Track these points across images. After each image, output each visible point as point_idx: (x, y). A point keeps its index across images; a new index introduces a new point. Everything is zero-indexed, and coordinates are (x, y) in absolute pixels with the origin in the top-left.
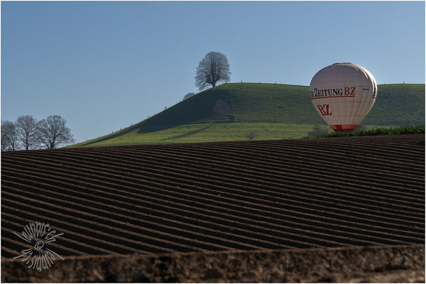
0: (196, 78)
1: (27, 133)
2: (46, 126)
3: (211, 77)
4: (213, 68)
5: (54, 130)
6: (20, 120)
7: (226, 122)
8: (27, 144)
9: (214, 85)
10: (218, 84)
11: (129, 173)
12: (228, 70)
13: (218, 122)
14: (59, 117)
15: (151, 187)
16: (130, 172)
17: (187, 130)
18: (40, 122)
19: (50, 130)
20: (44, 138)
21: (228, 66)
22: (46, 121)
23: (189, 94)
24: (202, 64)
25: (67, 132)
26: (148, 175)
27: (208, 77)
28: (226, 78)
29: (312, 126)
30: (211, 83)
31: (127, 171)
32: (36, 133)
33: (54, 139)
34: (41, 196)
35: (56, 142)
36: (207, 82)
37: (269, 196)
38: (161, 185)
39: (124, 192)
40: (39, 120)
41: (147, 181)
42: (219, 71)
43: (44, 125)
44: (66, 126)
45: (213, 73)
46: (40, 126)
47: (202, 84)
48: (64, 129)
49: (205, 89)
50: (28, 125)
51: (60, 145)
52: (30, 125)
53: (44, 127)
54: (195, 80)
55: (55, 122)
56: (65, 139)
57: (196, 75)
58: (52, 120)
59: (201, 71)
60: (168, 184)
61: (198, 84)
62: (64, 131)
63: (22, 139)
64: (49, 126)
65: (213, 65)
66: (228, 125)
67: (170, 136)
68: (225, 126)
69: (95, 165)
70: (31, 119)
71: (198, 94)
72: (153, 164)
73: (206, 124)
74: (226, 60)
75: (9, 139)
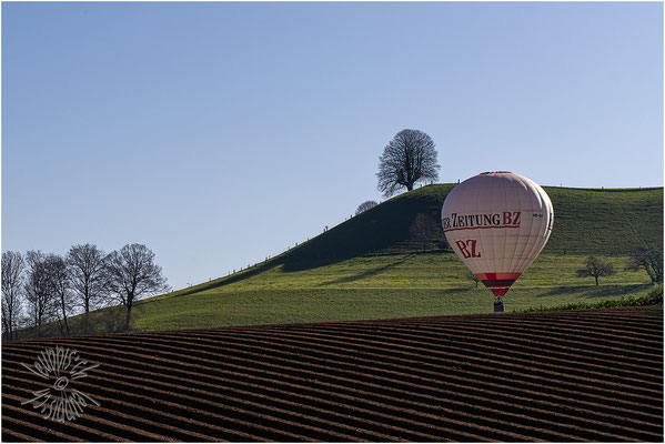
0: (379, 175)
1: (87, 276)
2: (119, 264)
3: (406, 174)
4: (409, 157)
5: (134, 270)
6: (74, 252)
7: (433, 252)
8: (86, 294)
9: (410, 188)
10: (417, 185)
11: (317, 382)
12: (434, 161)
13: (418, 253)
14: (142, 247)
15: (362, 410)
16: (320, 378)
17: (364, 267)
18: (110, 255)
19: (126, 270)
20: (115, 283)
21: (435, 154)
22: (120, 254)
23: (367, 203)
24: (389, 150)
25: (157, 274)
26: (352, 385)
27: (400, 173)
28: (432, 175)
29: (585, 258)
30: (406, 184)
31: (314, 377)
32: (102, 275)
33: (134, 284)
34: (168, 427)
35: (137, 290)
36: (398, 182)
37: (577, 428)
38: (378, 404)
39: (315, 419)
40: (107, 253)
41: (353, 398)
42: (419, 163)
43: (116, 261)
44: (155, 262)
45: (408, 168)
46: (108, 263)
47: (389, 186)
48: (150, 267)
49: (395, 195)
50: (88, 261)
51: (143, 295)
52: (92, 262)
53: (116, 265)
54: (377, 179)
55: (136, 255)
56: (152, 284)
57: (378, 171)
58: (131, 252)
59: (388, 162)
60: (390, 402)
61: (382, 187)
62: (150, 271)
63: (78, 286)
64: (125, 263)
65: (408, 153)
66: (436, 258)
67: (334, 277)
68: (431, 261)
69: (253, 365)
70: (94, 251)
71: (382, 204)
72: (358, 362)
73: (397, 257)
74: (431, 143)
75: (54, 286)
